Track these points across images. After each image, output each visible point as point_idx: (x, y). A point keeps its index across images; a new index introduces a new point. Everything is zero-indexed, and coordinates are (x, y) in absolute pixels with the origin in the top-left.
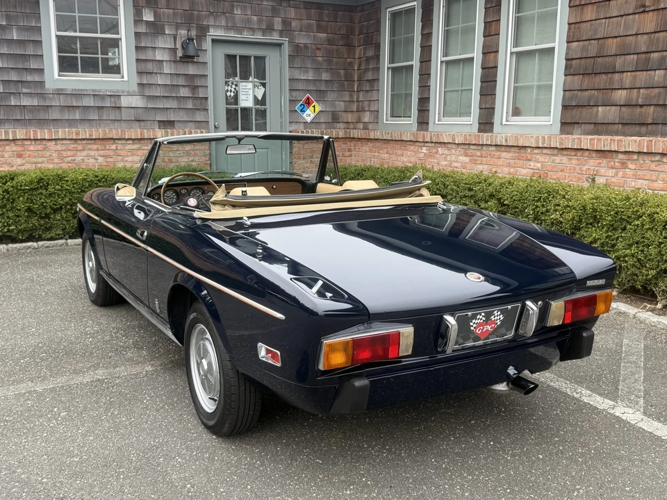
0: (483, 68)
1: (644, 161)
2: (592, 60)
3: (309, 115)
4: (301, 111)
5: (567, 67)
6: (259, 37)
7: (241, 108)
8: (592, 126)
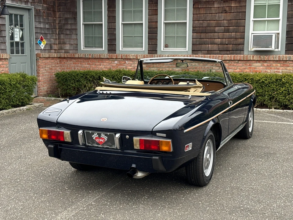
0: (148, 28)
1: (231, 63)
2: (205, 28)
3: (42, 46)
4: (40, 44)
5: (193, 30)
6: (23, 5)
7: (16, 42)
8: (207, 51)
